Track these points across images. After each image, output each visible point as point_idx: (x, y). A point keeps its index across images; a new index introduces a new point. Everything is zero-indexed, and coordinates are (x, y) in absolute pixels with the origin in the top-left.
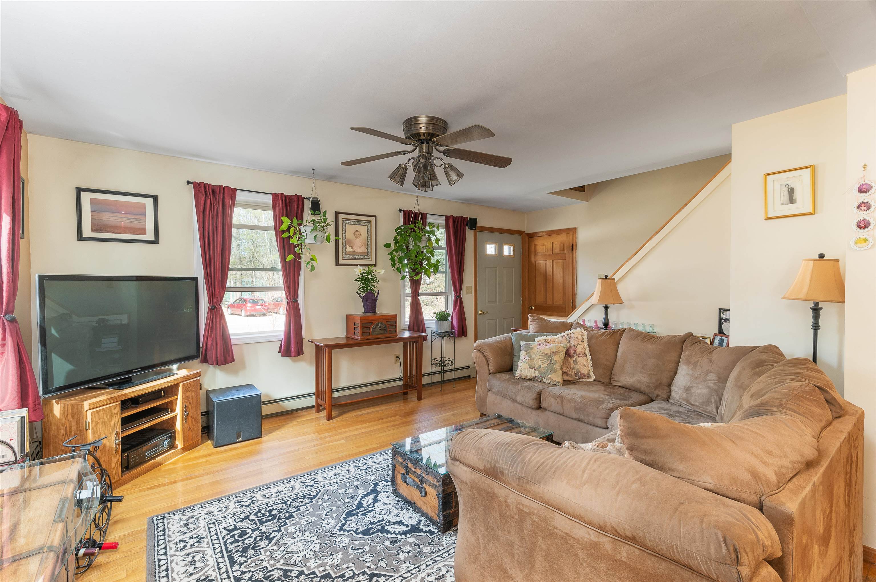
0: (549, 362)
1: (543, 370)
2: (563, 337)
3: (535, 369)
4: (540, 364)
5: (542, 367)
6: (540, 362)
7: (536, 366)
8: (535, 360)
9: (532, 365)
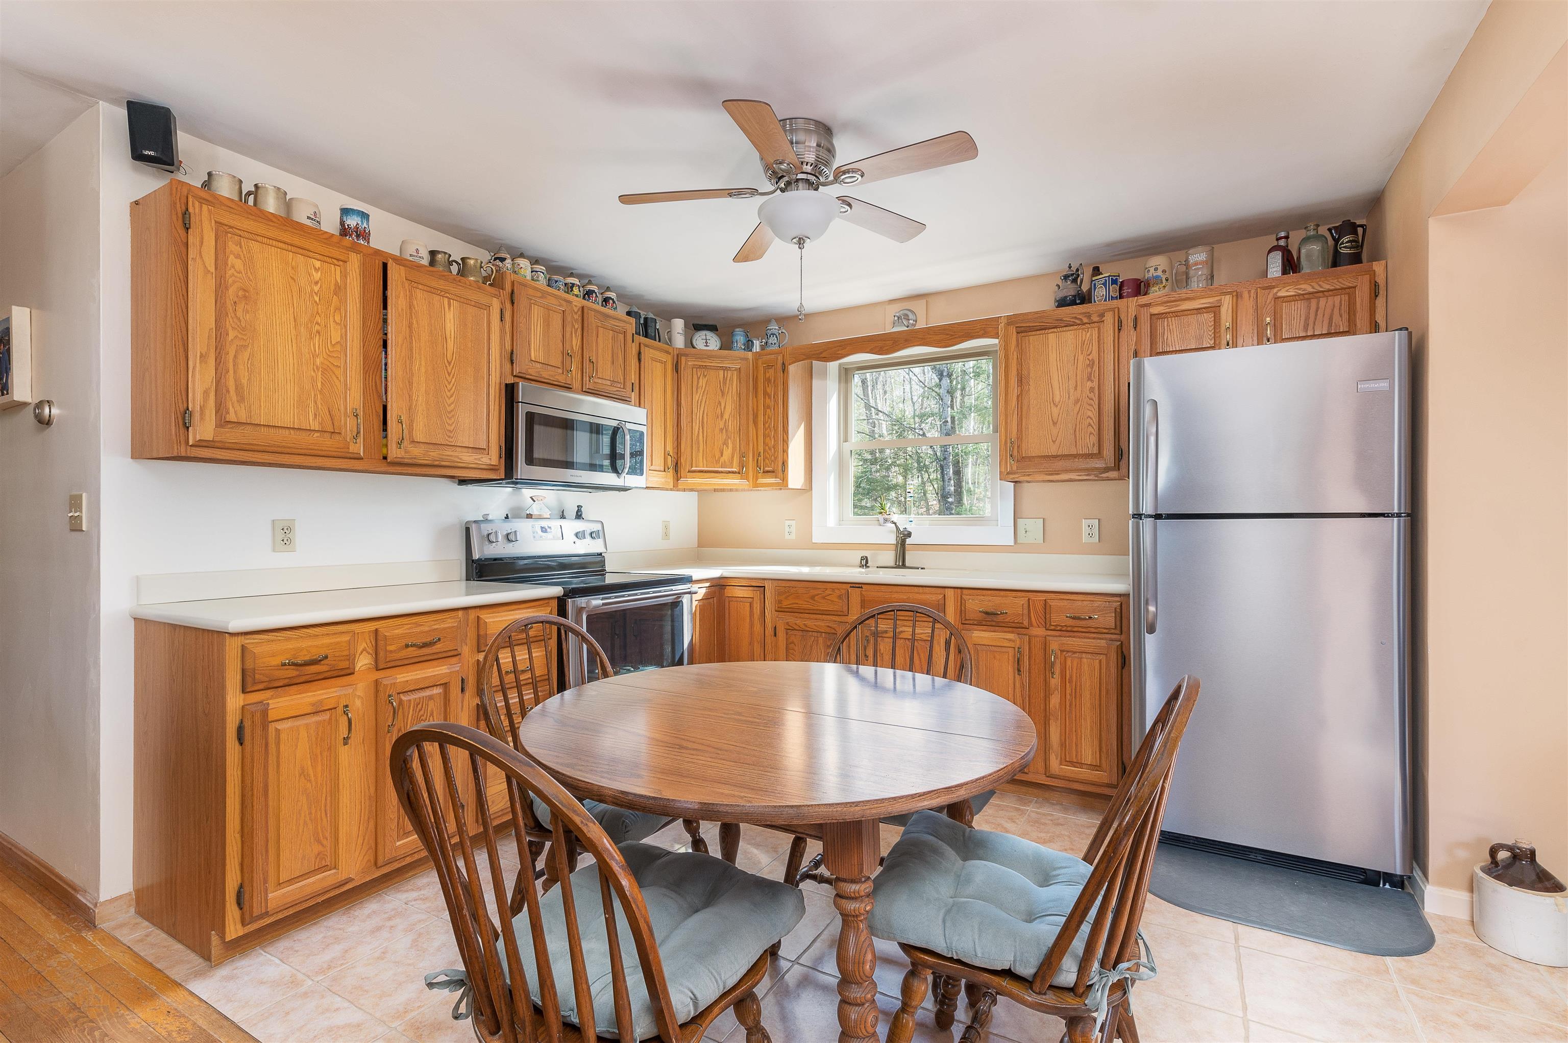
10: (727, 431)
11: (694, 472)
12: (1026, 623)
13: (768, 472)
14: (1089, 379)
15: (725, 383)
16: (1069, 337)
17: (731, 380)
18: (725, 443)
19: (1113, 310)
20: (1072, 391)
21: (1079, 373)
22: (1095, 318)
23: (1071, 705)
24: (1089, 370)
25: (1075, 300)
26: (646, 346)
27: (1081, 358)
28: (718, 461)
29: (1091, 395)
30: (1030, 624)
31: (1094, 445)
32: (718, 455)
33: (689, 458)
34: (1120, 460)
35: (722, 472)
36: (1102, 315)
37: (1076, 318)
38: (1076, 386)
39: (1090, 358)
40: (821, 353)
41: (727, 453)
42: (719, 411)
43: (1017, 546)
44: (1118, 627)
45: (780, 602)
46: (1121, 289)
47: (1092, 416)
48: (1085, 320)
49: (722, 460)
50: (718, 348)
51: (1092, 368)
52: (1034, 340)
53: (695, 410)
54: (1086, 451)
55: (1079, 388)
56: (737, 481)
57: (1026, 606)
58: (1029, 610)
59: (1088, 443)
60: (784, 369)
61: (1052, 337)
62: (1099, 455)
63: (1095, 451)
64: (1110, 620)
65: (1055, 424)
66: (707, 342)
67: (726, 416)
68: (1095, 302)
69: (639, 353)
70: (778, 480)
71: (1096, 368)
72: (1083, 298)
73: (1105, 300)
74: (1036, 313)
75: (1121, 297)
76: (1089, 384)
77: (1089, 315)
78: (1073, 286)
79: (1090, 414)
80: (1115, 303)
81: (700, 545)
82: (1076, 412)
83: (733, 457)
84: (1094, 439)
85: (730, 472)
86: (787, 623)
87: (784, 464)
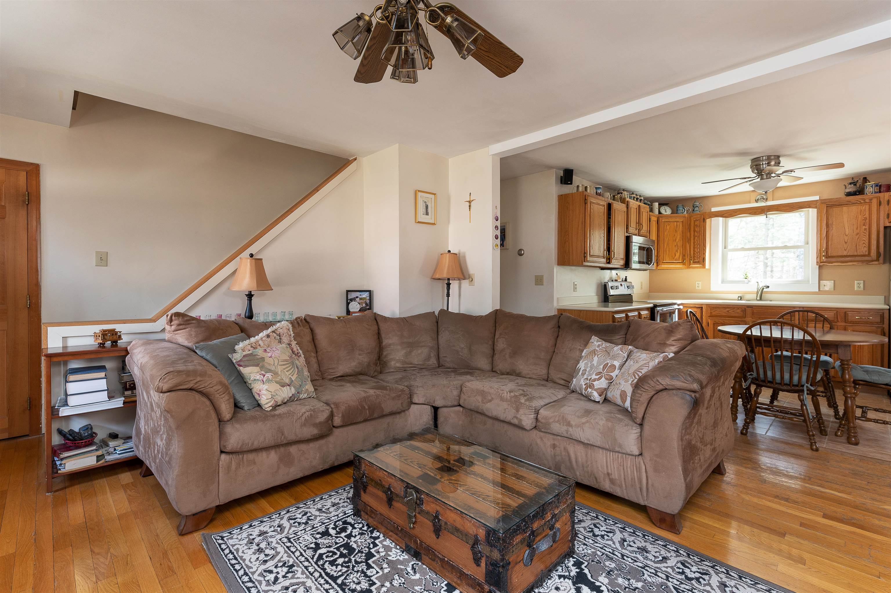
0: (296, 369)
1: (297, 383)
2: (268, 336)
3: (289, 385)
4: (290, 376)
5: (293, 379)
6: (287, 373)
7: (287, 381)
8: (279, 373)
9: (281, 381)
10: (677, 246)
11: (664, 263)
12: (836, 320)
13: (695, 262)
14: (864, 225)
15: (677, 227)
16: (854, 209)
17: (679, 226)
18: (677, 251)
19: (877, 197)
20: (855, 230)
21: (859, 223)
22: (867, 201)
23: (858, 352)
24: (864, 221)
25: (856, 193)
26: (652, 216)
27: (860, 217)
28: (674, 258)
29: (865, 231)
30: (838, 321)
31: (866, 251)
32: (674, 256)
33: (662, 257)
34: (879, 257)
35: (675, 263)
36: (871, 200)
37: (857, 201)
38: (857, 228)
39: (865, 216)
40: (723, 214)
41: (678, 255)
42: (674, 238)
43: (820, 292)
44: (882, 321)
45: (711, 313)
46: (880, 188)
47: (865, 240)
48: (862, 202)
49: (675, 258)
50: (670, 213)
51: (866, 221)
52: (836, 210)
53: (665, 238)
54: (862, 253)
55: (859, 228)
56: (681, 266)
57: (836, 314)
58: (837, 316)
59: (864, 250)
60: (704, 220)
61: (845, 209)
62: (869, 254)
63: (867, 253)
64: (878, 319)
65: (846, 243)
66: (667, 211)
67: (677, 240)
68: (866, 194)
69: (650, 219)
70: (701, 265)
71: (867, 221)
72: (860, 192)
73: (872, 193)
74: (837, 198)
75: (880, 192)
76: (864, 227)
77: (864, 200)
78: (855, 187)
79: (864, 239)
80: (878, 195)
81: (650, 292)
82: (857, 238)
83: (680, 257)
84: (866, 249)
85: (678, 262)
86: (715, 321)
87: (704, 259)
